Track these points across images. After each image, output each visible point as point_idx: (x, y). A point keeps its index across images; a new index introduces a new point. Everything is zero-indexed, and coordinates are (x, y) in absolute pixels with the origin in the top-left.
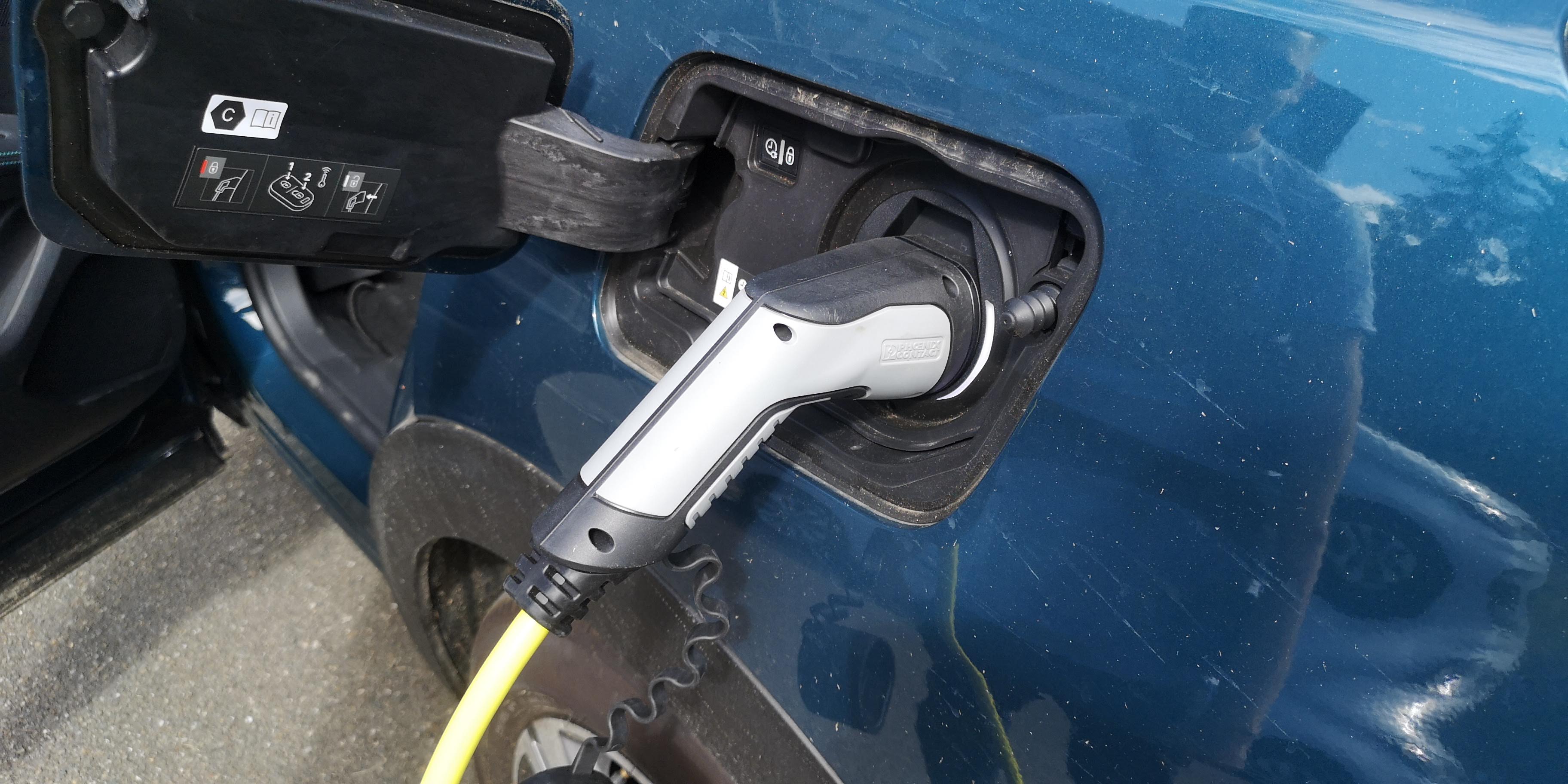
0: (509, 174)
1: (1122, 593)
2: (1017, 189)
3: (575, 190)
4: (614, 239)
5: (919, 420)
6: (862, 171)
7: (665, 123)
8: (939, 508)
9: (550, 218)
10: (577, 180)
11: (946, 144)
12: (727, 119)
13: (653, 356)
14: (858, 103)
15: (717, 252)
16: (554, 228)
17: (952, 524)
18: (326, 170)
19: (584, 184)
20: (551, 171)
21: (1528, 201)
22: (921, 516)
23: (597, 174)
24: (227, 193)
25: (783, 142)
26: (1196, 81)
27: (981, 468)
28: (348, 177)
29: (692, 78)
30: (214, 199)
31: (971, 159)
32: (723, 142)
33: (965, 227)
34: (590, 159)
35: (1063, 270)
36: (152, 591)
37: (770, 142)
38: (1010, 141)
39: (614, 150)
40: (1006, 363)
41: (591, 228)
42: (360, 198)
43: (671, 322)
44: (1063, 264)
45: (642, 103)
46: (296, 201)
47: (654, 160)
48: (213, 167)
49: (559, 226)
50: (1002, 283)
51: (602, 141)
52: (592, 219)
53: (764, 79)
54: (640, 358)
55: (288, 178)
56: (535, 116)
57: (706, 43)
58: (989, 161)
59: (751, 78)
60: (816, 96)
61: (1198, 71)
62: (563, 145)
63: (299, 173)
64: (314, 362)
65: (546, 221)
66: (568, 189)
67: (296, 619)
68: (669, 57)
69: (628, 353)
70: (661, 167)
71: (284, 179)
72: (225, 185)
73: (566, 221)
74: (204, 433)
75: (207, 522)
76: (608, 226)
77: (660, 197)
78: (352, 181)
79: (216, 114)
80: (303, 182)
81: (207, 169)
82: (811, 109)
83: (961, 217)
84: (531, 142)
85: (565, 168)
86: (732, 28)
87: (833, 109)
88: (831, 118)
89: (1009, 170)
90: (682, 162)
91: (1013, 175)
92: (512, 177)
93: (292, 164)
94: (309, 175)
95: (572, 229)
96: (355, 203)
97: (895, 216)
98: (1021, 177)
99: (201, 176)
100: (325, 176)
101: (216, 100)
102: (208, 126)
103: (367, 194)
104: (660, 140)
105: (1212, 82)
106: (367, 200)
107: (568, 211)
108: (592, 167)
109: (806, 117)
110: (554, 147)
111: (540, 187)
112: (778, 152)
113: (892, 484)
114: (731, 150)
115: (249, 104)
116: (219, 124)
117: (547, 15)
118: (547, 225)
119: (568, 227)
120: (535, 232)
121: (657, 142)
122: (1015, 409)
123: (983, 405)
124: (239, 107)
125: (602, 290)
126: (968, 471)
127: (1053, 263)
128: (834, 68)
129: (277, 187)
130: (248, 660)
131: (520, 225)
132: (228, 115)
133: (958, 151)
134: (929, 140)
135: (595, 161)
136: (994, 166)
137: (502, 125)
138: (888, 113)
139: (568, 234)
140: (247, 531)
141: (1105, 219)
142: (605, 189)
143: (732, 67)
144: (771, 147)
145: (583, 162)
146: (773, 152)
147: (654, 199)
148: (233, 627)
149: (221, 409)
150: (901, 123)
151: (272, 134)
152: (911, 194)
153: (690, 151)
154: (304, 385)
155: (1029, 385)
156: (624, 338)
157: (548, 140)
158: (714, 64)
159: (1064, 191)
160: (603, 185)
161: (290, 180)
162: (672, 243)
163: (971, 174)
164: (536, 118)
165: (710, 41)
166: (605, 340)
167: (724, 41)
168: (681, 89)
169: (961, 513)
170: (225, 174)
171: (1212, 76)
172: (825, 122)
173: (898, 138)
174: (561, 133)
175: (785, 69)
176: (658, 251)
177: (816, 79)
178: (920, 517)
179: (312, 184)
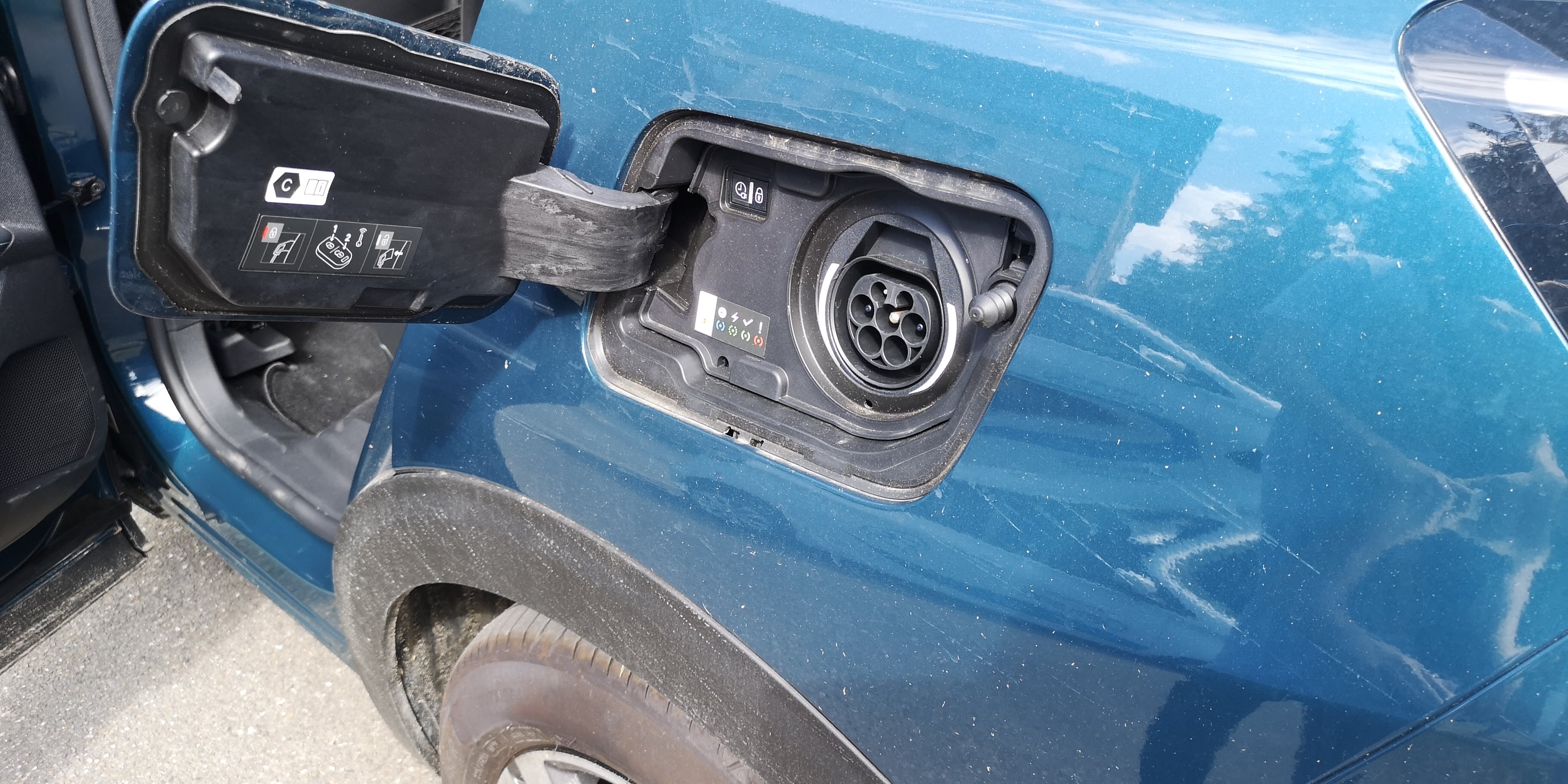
0: (509, 228)
1: (1092, 532)
2: (973, 205)
3: (569, 238)
4: (604, 280)
5: (895, 413)
6: (829, 203)
7: (645, 173)
8: (924, 484)
9: (546, 265)
10: (571, 229)
11: (908, 172)
12: (699, 167)
13: (643, 383)
14: (826, 143)
15: (696, 286)
16: (551, 274)
17: (939, 494)
18: (363, 230)
19: (577, 232)
20: (548, 223)
21: (1373, 193)
22: (908, 492)
23: (590, 223)
24: (283, 254)
25: (752, 184)
26: (1117, 105)
27: (959, 444)
28: (380, 236)
29: (668, 133)
30: (272, 261)
31: (931, 183)
32: (695, 188)
33: (923, 243)
34: (583, 210)
35: (1015, 270)
36: (72, 695)
37: (739, 185)
38: (966, 166)
39: (603, 200)
40: (971, 354)
41: (584, 271)
42: (389, 255)
43: (659, 351)
44: (1014, 266)
45: (624, 158)
46: (338, 260)
47: (639, 207)
48: (273, 232)
49: (556, 271)
50: (961, 287)
51: (592, 193)
52: (585, 262)
53: (738, 129)
54: (631, 386)
55: (332, 239)
56: (532, 175)
57: (682, 101)
58: (947, 184)
59: (725, 129)
60: (787, 140)
61: (1118, 97)
62: (559, 198)
63: (341, 235)
64: (238, 445)
65: (543, 268)
66: (564, 237)
67: (227, 708)
68: (648, 116)
69: (618, 383)
70: (646, 213)
71: (329, 240)
72: (282, 247)
73: (562, 266)
74: (122, 526)
75: (123, 621)
76: (600, 268)
77: (644, 240)
78: (384, 240)
79: (277, 184)
80: (344, 243)
81: (269, 234)
82: (783, 153)
83: (919, 235)
84: (530, 198)
85: (561, 219)
86: (706, 87)
87: (804, 151)
88: (802, 158)
89: (965, 189)
90: (663, 207)
91: (969, 193)
92: (512, 230)
93: (336, 227)
94: (349, 235)
95: (567, 273)
96: (385, 259)
97: (860, 239)
98: (976, 194)
99: (263, 241)
100: (362, 236)
101: (278, 172)
102: (271, 196)
103: (395, 251)
104: (641, 189)
105: (1130, 105)
106: (395, 257)
107: (563, 258)
108: (585, 217)
109: (779, 159)
110: (551, 200)
111: (537, 237)
112: (748, 193)
113: (880, 469)
114: (703, 195)
115: (305, 175)
116: (279, 193)
117: (541, 85)
118: (544, 271)
119: (563, 272)
120: (534, 278)
121: (638, 191)
122: (986, 390)
123: (954, 392)
124: (295, 177)
125: (589, 328)
126: (947, 448)
127: (1006, 266)
128: (805, 116)
129: (324, 248)
130: (182, 753)
131: (520, 273)
132: (287, 184)
133: (919, 177)
134: (892, 170)
135: (588, 211)
136: (951, 186)
137: (505, 184)
138: (854, 150)
139: (563, 279)
140: (164, 625)
141: (1052, 222)
142: (597, 235)
143: (706, 121)
144: (740, 189)
145: (577, 213)
146: (742, 193)
147: (637, 243)
148: (163, 722)
149: (137, 503)
150: (866, 158)
151: (320, 200)
152: (875, 218)
153: (667, 198)
154: (230, 469)
155: (996, 368)
156: (612, 370)
157: (544, 195)
158: (689, 119)
159: (1014, 203)
160: (595, 231)
161: (335, 242)
162: (651, 282)
163: (932, 195)
164: (532, 176)
165: (687, 100)
166: (596, 374)
167: (698, 99)
168: (659, 142)
169: (945, 484)
170: (282, 238)
171: (1130, 101)
172: (797, 162)
173: (865, 171)
174: (557, 189)
175: (759, 120)
176: (640, 290)
177: (788, 126)
178: (907, 494)
179: (351, 245)
